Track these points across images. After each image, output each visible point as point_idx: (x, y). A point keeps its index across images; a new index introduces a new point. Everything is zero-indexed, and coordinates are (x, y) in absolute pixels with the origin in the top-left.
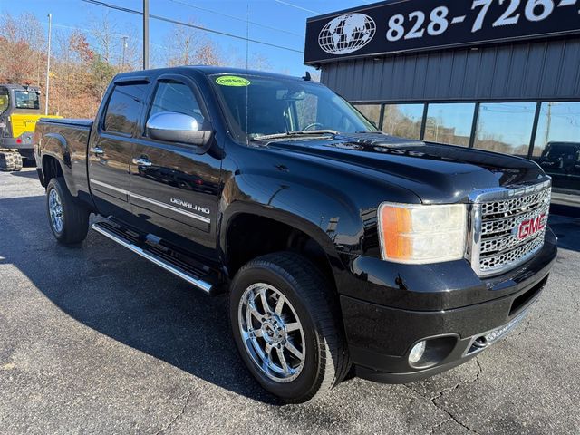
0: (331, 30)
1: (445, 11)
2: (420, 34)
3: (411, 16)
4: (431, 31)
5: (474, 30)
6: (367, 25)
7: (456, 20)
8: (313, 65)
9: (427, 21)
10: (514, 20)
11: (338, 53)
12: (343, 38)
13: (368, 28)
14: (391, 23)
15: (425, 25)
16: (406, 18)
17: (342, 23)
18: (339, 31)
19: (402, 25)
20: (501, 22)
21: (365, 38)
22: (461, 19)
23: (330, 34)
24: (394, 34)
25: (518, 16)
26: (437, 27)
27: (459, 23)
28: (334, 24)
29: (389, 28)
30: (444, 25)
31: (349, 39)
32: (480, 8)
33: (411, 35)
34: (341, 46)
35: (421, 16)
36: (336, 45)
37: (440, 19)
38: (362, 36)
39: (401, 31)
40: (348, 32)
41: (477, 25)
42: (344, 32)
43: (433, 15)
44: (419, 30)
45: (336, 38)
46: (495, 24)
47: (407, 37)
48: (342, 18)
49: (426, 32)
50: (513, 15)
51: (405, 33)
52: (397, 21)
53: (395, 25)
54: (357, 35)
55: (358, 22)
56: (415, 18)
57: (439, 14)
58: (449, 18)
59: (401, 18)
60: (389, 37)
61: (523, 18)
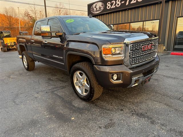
0: (94, 7)
4: (117, 6)
5: (126, 5)
6: (102, 5)
7: (122, 2)
10: (135, 2)
17: (96, 5)
18: (95, 7)
24: (109, 7)
29: (107, 6)
31: (98, 9)
33: (112, 7)
34: (96, 11)
35: (114, 2)
38: (101, 8)
40: (98, 7)
41: (127, 4)
43: (117, 1)
45: (95, 9)
46: (131, 3)
52: (109, 4)
54: (100, 8)
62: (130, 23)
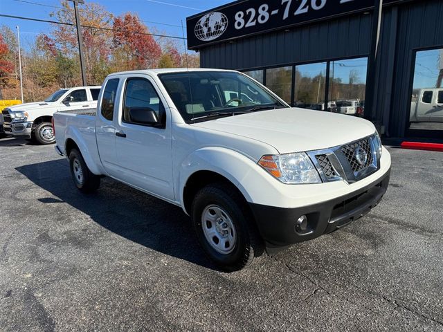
0: (202, 25)
1: (266, 6)
2: (254, 23)
3: (248, 11)
4: (260, 21)
5: (284, 18)
6: (222, 19)
7: (273, 12)
8: (194, 49)
9: (257, 14)
10: (306, 10)
11: (207, 40)
12: (209, 29)
13: (223, 21)
14: (236, 17)
15: (256, 17)
16: (245, 13)
17: (208, 20)
18: (206, 25)
19: (243, 18)
20: (298, 12)
21: (222, 28)
22: (276, 12)
23: (201, 27)
24: (239, 24)
25: (308, 7)
26: (263, 18)
27: (275, 14)
28: (203, 20)
29: (235, 21)
30: (267, 16)
31: (213, 30)
32: (286, 3)
33: (248, 24)
34: (209, 35)
35: (253, 11)
36: (205, 34)
37: (264, 12)
38: (220, 27)
39: (243, 22)
40: (212, 25)
41: (286, 15)
42: (210, 25)
43: (260, 10)
44: (253, 21)
45: (205, 30)
46: (296, 13)
47: (246, 26)
48: (208, 16)
49: (257, 22)
50: (305, 7)
51: (246, 23)
52: (240, 16)
53: (239, 18)
54: (217, 27)
55: (217, 18)
56: (250, 13)
57: (264, 9)
58: (269, 11)
59: (242, 13)
60: (236, 26)
61: (310, 8)
62: (294, 65)
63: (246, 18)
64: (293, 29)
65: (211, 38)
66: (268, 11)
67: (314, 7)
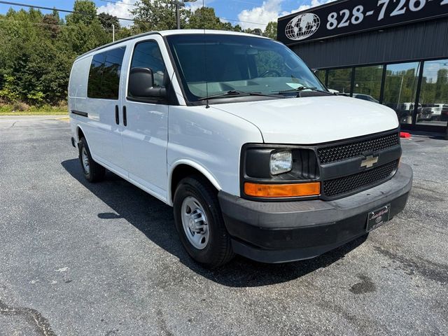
0: (293, 25)
1: (361, 8)
2: (347, 24)
3: (341, 12)
4: (354, 22)
5: (379, 19)
6: (315, 20)
7: (368, 14)
9: (351, 15)
10: (403, 12)
11: (297, 39)
12: (300, 29)
13: (315, 22)
14: (329, 18)
15: (350, 18)
16: (338, 14)
17: (300, 20)
18: (297, 25)
19: (336, 19)
20: (395, 13)
21: (314, 29)
22: (371, 13)
23: (292, 27)
24: (332, 25)
25: (405, 8)
26: (357, 19)
27: (370, 15)
28: (295, 21)
29: (328, 21)
30: (361, 17)
31: (304, 30)
32: (383, 4)
33: (341, 25)
34: (299, 35)
35: (347, 12)
36: (296, 34)
37: (358, 14)
38: (312, 27)
39: (335, 22)
40: (303, 25)
41: (381, 16)
42: (301, 25)
43: (355, 11)
44: (346, 21)
45: (296, 30)
46: (391, 15)
47: (339, 26)
48: (300, 17)
49: (350, 22)
50: (402, 8)
51: (338, 24)
52: (333, 17)
53: (332, 19)
54: (309, 27)
55: (310, 18)
56: (344, 14)
57: (358, 10)
58: (364, 13)
59: (335, 14)
60: (328, 27)
61: (408, 9)
62: (385, 65)
63: (339, 19)
64: (387, 30)
65: (302, 38)
66: (362, 13)
67: (412, 8)
